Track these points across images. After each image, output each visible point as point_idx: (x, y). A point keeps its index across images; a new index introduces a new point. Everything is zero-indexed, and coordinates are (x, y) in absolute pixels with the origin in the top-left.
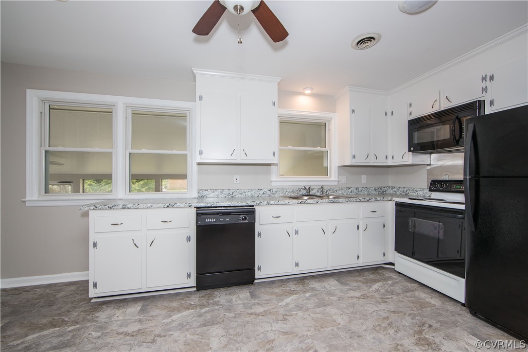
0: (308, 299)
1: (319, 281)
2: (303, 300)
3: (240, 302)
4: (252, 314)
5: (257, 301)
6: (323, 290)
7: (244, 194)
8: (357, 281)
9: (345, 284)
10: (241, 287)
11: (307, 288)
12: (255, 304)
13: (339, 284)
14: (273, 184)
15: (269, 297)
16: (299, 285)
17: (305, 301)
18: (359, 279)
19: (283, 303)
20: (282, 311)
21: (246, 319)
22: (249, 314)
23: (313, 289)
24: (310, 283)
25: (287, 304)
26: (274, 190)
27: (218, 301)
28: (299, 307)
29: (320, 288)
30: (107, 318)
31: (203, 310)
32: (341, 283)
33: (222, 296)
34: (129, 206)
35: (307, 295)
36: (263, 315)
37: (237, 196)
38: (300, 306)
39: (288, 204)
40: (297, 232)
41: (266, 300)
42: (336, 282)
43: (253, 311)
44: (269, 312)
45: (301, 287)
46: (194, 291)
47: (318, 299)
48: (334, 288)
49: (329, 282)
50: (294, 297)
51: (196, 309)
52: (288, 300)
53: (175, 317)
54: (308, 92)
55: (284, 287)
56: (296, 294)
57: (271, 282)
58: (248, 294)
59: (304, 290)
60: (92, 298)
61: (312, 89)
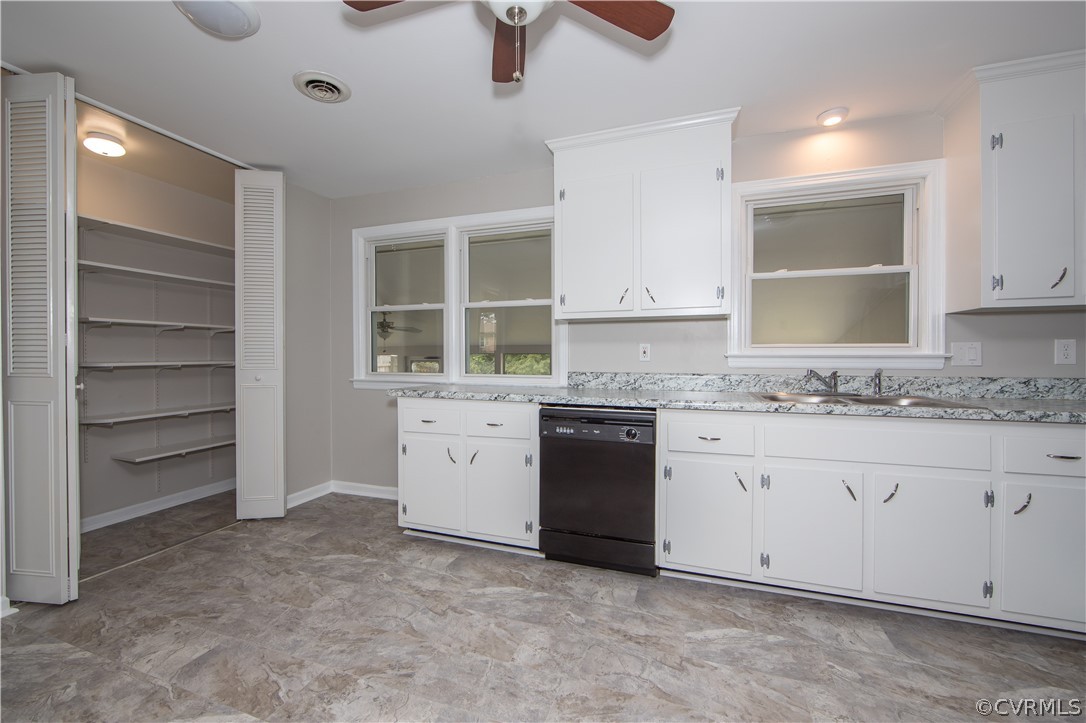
0: (768, 648)
1: (828, 619)
2: (753, 647)
3: (609, 603)
4: (618, 631)
5: (644, 611)
6: (829, 642)
7: (661, 385)
8: (963, 657)
9: (911, 651)
10: (627, 576)
11: (782, 623)
12: (635, 616)
13: (890, 645)
14: (732, 363)
15: (675, 612)
16: (764, 610)
17: (754, 650)
18: (980, 653)
19: (698, 636)
20: (684, 650)
21: (601, 637)
22: (611, 629)
23: (796, 631)
24: (798, 615)
25: (708, 641)
26: (734, 378)
27: (570, 588)
28: (731, 658)
29: (820, 634)
30: (409, 561)
31: (538, 594)
32: (899, 644)
33: (582, 581)
34: (443, 394)
35: (771, 638)
36: (639, 643)
37: (644, 387)
38: (737, 655)
39: (741, 410)
40: (765, 482)
41: (663, 617)
42: (884, 637)
43: (623, 627)
44: (654, 640)
45: (765, 617)
46: (542, 559)
47: (794, 657)
48: (865, 649)
49: (859, 632)
50: (734, 631)
51: (527, 589)
52: (712, 633)
53: (489, 590)
54: (833, 120)
55: (722, 604)
56: (742, 627)
57: (699, 584)
58: (634, 593)
59: (771, 625)
60: (405, 529)
61: (844, 111)
